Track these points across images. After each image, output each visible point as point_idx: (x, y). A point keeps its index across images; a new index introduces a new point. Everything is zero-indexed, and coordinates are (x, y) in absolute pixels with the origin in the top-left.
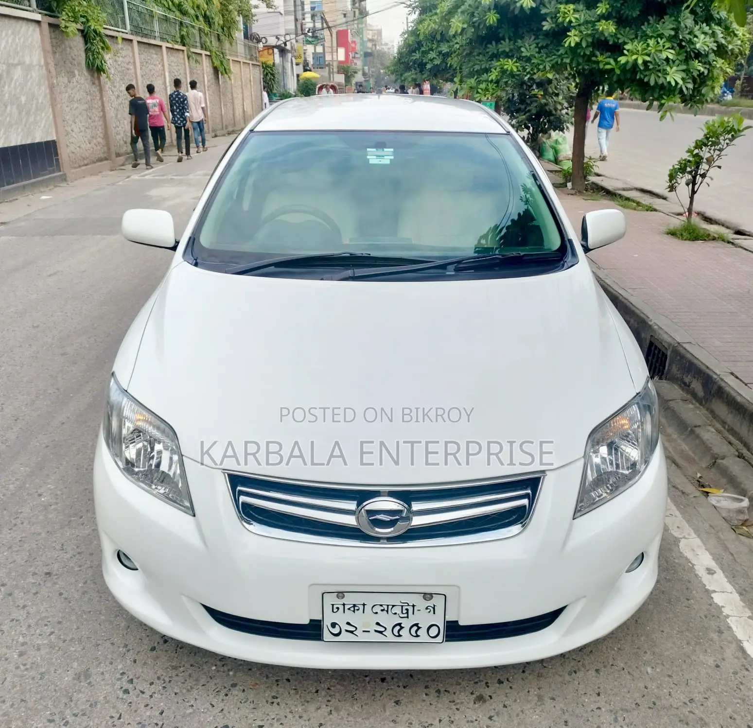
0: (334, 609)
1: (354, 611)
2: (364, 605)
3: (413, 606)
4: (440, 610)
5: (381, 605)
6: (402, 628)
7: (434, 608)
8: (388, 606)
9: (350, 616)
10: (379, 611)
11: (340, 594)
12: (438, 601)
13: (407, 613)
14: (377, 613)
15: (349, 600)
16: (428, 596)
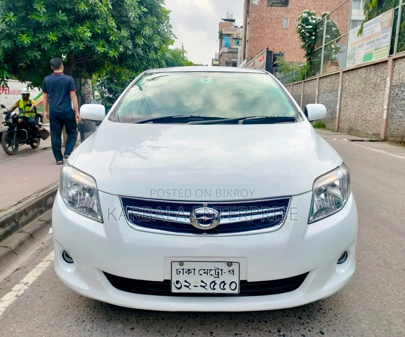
0: (178, 272)
1: (189, 274)
2: (194, 269)
3: (222, 270)
4: (236, 272)
5: (204, 270)
6: (215, 284)
7: (233, 271)
8: (208, 270)
9: (186, 277)
10: (203, 274)
11: (181, 263)
12: (235, 267)
13: (218, 274)
14: (201, 275)
15: (187, 266)
16: (230, 264)
